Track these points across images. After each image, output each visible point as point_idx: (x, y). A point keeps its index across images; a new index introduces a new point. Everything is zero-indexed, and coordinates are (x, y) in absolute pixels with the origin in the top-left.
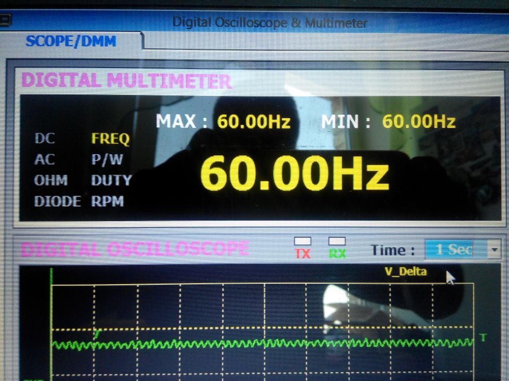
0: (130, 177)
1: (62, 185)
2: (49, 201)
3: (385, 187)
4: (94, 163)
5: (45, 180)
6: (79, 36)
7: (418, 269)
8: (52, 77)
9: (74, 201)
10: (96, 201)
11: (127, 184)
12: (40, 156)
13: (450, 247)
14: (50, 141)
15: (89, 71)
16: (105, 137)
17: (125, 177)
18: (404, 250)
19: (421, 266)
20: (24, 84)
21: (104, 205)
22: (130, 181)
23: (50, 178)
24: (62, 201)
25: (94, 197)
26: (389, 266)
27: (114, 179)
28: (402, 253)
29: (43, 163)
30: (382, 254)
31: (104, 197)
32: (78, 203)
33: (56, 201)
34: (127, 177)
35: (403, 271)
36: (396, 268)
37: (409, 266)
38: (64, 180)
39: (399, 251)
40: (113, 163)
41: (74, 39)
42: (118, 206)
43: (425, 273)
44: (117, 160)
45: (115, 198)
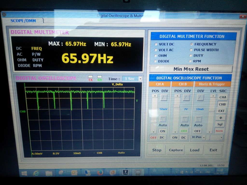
0: (43, 59)
1: (25, 61)
2: (22, 65)
3: (112, 62)
4: (33, 55)
5: (20, 60)
6: (25, 19)
7: (120, 84)
8: (19, 31)
9: (29, 65)
10: (34, 66)
11: (42, 61)
12: (18, 53)
13: (129, 78)
14: (21, 49)
15: (29, 30)
16: (35, 48)
17: (41, 59)
18: (117, 79)
19: (121, 83)
20: (12, 33)
21: (37, 67)
22: (43, 60)
23: (22, 59)
24: (25, 66)
25: (34, 65)
26: (113, 83)
27: (38, 59)
28: (116, 80)
29: (19, 55)
30: (111, 80)
31: (36, 64)
32: (30, 66)
33: (24, 66)
34: (42, 59)
35: (117, 84)
36: (115, 83)
37: (118, 83)
38: (25, 60)
39: (115, 79)
40: (38, 55)
41: (24, 20)
42: (40, 67)
43: (122, 85)
44: (39, 54)
45: (39, 65)
